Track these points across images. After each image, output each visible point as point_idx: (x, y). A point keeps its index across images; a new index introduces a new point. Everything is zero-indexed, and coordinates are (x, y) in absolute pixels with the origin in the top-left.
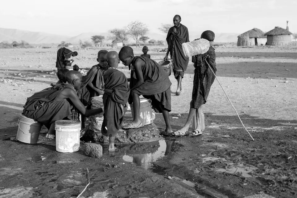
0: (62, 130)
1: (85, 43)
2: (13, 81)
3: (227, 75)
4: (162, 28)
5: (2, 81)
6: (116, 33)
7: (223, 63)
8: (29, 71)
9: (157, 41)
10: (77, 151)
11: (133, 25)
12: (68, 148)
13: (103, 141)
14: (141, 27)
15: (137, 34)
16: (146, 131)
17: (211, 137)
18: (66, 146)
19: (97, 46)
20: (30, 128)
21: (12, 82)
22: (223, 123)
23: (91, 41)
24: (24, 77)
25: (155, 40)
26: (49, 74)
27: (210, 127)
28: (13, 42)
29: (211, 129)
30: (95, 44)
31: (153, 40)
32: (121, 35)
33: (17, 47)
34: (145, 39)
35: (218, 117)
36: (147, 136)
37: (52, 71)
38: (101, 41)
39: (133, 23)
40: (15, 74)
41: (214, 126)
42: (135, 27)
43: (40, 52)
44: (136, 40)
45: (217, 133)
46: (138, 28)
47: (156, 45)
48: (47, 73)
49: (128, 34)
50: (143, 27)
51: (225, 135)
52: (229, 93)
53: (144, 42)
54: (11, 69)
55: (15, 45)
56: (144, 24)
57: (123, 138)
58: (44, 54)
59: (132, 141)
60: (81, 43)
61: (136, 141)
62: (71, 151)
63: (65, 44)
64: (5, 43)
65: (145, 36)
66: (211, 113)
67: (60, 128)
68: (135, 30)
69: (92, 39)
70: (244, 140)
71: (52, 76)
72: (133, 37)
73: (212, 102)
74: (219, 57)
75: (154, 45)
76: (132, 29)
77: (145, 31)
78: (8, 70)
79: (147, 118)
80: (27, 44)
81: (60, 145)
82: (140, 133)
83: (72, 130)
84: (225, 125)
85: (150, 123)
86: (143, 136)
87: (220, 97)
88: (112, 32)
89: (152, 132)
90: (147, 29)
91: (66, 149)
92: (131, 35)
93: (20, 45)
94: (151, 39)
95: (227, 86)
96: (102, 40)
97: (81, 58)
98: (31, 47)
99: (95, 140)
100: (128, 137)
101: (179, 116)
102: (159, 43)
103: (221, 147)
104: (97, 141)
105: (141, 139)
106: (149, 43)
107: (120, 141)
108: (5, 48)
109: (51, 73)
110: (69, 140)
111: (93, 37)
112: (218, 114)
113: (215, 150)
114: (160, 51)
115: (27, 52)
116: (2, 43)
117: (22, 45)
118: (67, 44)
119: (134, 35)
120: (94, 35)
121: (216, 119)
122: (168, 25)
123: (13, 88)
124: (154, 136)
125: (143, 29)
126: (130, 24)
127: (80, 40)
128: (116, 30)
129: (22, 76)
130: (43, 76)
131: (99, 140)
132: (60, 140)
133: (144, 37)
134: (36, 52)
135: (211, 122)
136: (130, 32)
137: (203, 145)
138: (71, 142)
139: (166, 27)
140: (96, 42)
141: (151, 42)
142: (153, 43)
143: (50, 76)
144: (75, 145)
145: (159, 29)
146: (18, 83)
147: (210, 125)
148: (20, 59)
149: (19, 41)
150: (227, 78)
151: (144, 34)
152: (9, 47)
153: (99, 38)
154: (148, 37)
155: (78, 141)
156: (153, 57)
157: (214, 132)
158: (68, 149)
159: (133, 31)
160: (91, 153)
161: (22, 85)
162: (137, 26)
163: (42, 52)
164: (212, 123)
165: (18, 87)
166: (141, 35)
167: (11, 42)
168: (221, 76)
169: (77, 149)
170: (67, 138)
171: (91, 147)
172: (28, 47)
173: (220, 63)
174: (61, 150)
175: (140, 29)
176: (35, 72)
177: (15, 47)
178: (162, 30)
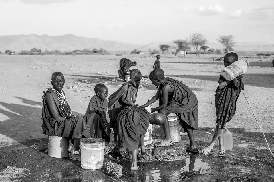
0: (85, 148)
1: (154, 50)
2: (78, 87)
3: (271, 86)
4: (220, 39)
5: (69, 87)
6: (179, 43)
7: (270, 73)
8: (96, 77)
9: (216, 50)
10: (101, 168)
11: (194, 36)
12: (91, 165)
13: (129, 158)
14: (201, 38)
15: (197, 44)
16: (172, 150)
17: (237, 158)
18: (89, 164)
19: (164, 53)
20: (60, 142)
21: (76, 88)
22: (254, 141)
23: (158, 49)
24: (89, 83)
25: (214, 50)
26: (111, 80)
27: (240, 146)
28: (94, 50)
29: (238, 149)
30: (162, 52)
31: (212, 49)
32: (183, 44)
33: (97, 53)
34: (205, 48)
35: (250, 134)
36: (172, 155)
37: (114, 78)
38: (167, 50)
39: (194, 34)
40: (83, 80)
41: (244, 145)
42: (196, 38)
43: (112, 59)
44: (196, 49)
45: (244, 153)
46: (198, 39)
47: (214, 54)
48: (110, 80)
49: (189, 44)
50: (202, 38)
51: (252, 156)
52: (268, 105)
53: (204, 50)
54: (82, 75)
55: (95, 52)
56: (203, 35)
57: (149, 156)
58: (115, 61)
59: (157, 159)
60: (150, 51)
61: (160, 159)
62: (94, 168)
63: (137, 51)
64: (87, 50)
65: (204, 45)
66: (245, 129)
67: (84, 146)
68: (196, 40)
69: (159, 47)
70: (269, 165)
71: (113, 83)
72: (194, 47)
73: (249, 116)
74: (267, 67)
75: (213, 53)
76: (193, 39)
77: (204, 42)
78: (79, 76)
79: (175, 137)
80: (105, 51)
81: (84, 162)
82: (166, 151)
83: (95, 149)
84: (254, 144)
85: (177, 141)
86: (169, 154)
87: (258, 110)
88: (175, 42)
89: (178, 151)
90: (206, 40)
91: (89, 167)
92: (192, 45)
93: (99, 51)
94: (211, 48)
95: (267, 98)
96: (168, 48)
97: (145, 65)
98: (109, 54)
99: (122, 156)
100: (153, 155)
101: (213, 132)
102: (218, 52)
103: (243, 173)
104: (124, 157)
105: (166, 158)
106: (208, 52)
107: (145, 159)
108: (87, 54)
109: (113, 80)
110: (93, 158)
111: (161, 46)
112: (252, 130)
113: (236, 176)
114: (216, 59)
115: (101, 59)
116: (85, 50)
117: (101, 52)
118: (139, 51)
119: (195, 45)
120: (162, 44)
121: (248, 136)
122: (224, 37)
123: (75, 93)
124: (180, 155)
125: (202, 40)
126: (191, 35)
127: (150, 49)
128: (179, 41)
129: (87, 82)
130: (105, 82)
131: (126, 157)
132: (84, 158)
133: (205, 47)
134: (109, 59)
135: (242, 140)
136: (191, 42)
137: (226, 168)
138: (94, 160)
139: (223, 38)
140: (163, 50)
141: (211, 51)
142: (212, 51)
143: (112, 83)
144: (98, 163)
145: (217, 40)
146: (81, 89)
147: (240, 143)
148: (93, 65)
149: (98, 49)
150: (270, 89)
151: (203, 44)
152: (90, 53)
153: (165, 47)
154: (208, 46)
155: (101, 159)
156: (208, 66)
157: (241, 152)
158: (91, 167)
159: (194, 41)
160: (111, 172)
161: (84, 92)
162: (197, 37)
163: (114, 59)
164: (242, 142)
165: (80, 93)
166: (201, 45)
167: (91, 50)
168: (265, 87)
169: (100, 166)
170: (90, 156)
171: (111, 167)
172: (106, 54)
173: (267, 73)
174: (85, 167)
175: (200, 40)
176: (101, 78)
177: (95, 54)
178: (220, 41)
